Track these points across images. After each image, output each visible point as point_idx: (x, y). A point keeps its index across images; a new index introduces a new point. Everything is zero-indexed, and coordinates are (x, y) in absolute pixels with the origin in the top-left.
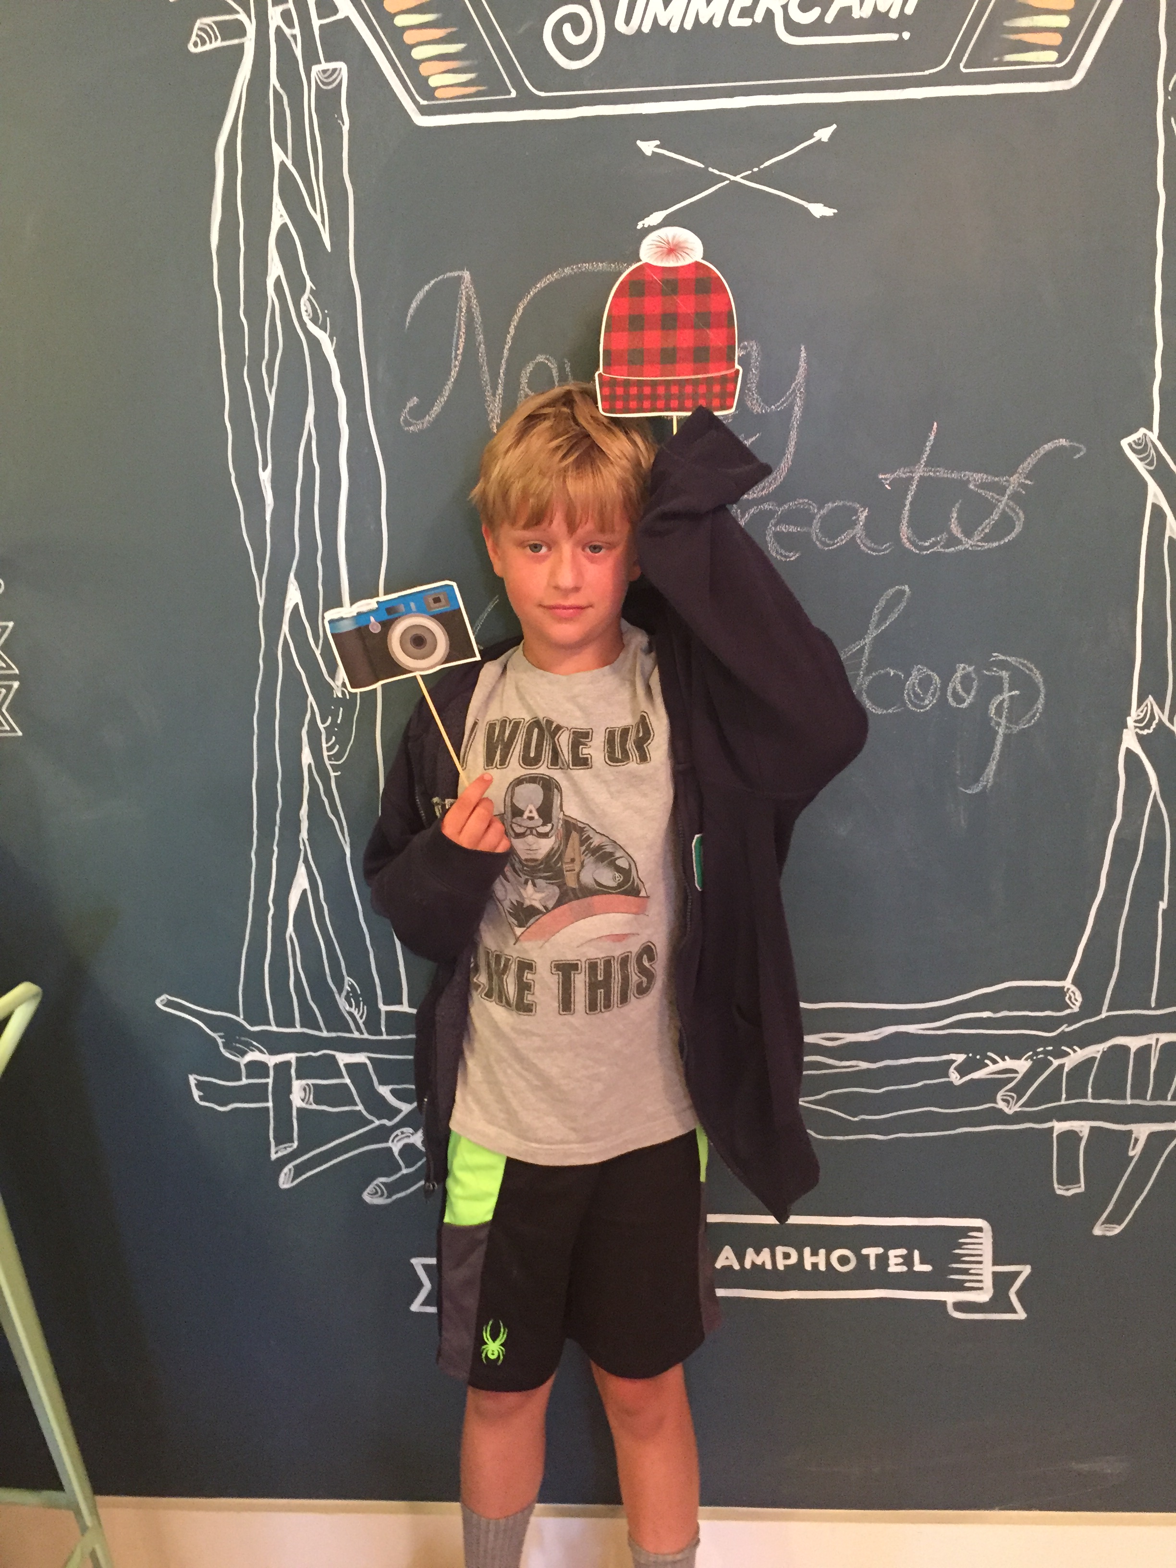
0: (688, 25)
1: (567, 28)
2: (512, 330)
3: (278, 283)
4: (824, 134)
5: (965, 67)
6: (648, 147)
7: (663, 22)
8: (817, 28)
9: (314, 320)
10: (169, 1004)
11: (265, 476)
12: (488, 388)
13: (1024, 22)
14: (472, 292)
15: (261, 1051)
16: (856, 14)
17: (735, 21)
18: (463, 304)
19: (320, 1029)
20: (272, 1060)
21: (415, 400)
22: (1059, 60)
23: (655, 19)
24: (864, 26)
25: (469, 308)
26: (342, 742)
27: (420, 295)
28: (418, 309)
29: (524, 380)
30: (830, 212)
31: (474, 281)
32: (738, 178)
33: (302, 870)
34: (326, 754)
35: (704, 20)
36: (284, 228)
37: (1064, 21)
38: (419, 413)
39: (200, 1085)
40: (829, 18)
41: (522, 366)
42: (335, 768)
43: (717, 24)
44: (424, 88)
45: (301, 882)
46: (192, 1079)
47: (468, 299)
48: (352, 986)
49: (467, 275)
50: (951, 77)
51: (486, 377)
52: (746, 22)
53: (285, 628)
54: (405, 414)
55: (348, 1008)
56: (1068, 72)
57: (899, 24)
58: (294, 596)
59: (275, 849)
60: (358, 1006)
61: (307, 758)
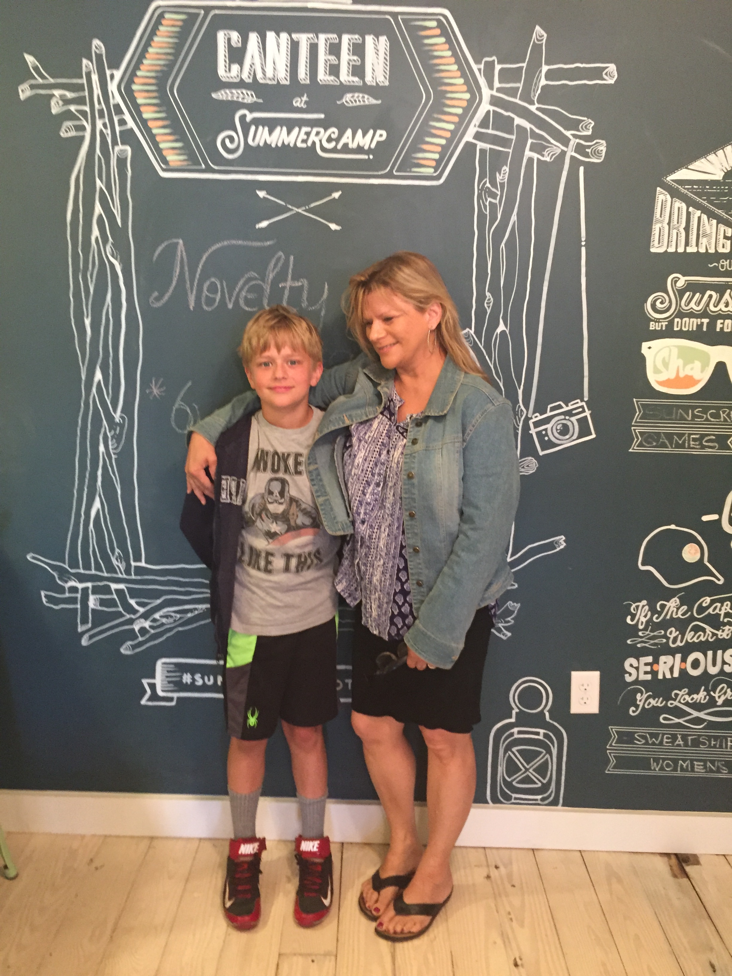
0: (280, 145)
1: (227, 141)
2: (200, 266)
3: (97, 239)
4: (336, 195)
5: (396, 171)
6: (262, 194)
7: (268, 142)
8: (334, 150)
9: (113, 256)
10: (34, 558)
11: (87, 322)
12: (190, 291)
13: (420, 155)
14: (183, 249)
15: (75, 581)
16: (350, 146)
17: (300, 145)
18: (179, 254)
19: (102, 572)
20: (80, 586)
21: (156, 294)
22: (435, 172)
23: (265, 141)
24: (353, 151)
25: (182, 257)
26: (118, 442)
27: (160, 249)
28: (159, 255)
29: (205, 289)
30: (338, 228)
31: (185, 245)
32: (300, 211)
33: (97, 499)
34: (110, 447)
35: (286, 143)
36: (100, 216)
37: (437, 156)
38: (158, 299)
39: (46, 596)
40: (339, 147)
41: (205, 281)
42: (114, 454)
43: (292, 145)
44: (165, 161)
45: (97, 505)
46: (43, 593)
47: (181, 252)
48: (119, 554)
49: (181, 242)
50: (390, 175)
51: (188, 285)
52: (304, 145)
53: (94, 390)
54: (151, 299)
55: (117, 563)
56: (438, 178)
57: (369, 151)
58: (98, 376)
59: (86, 489)
60: (121, 563)
61: (102, 448)
